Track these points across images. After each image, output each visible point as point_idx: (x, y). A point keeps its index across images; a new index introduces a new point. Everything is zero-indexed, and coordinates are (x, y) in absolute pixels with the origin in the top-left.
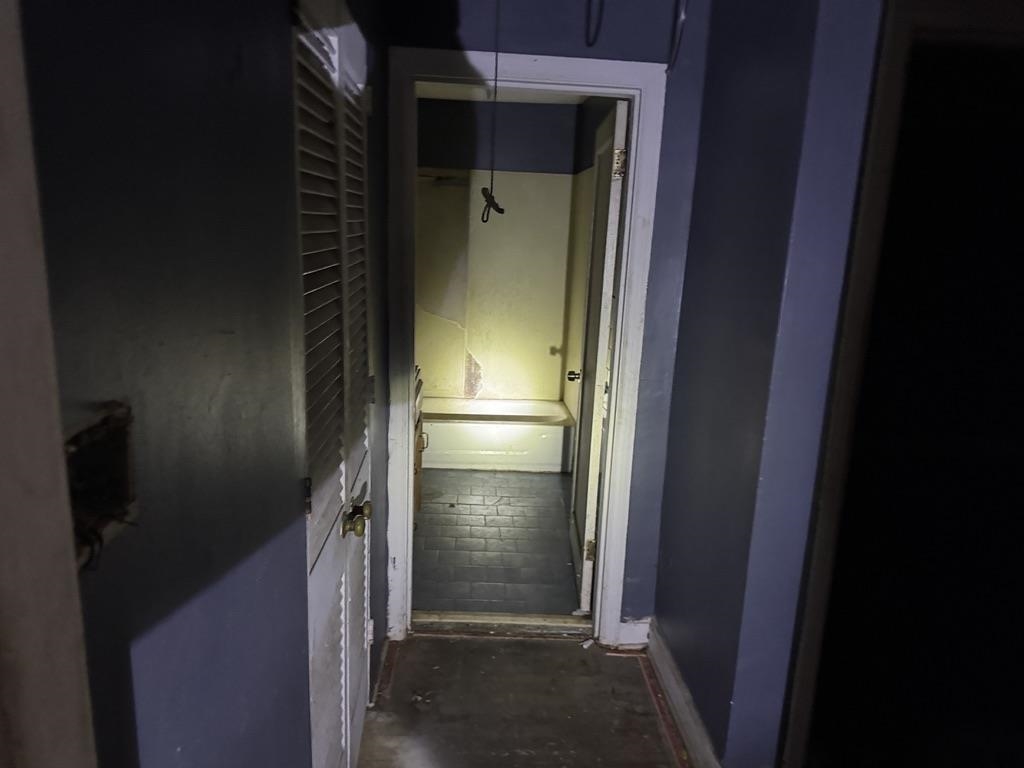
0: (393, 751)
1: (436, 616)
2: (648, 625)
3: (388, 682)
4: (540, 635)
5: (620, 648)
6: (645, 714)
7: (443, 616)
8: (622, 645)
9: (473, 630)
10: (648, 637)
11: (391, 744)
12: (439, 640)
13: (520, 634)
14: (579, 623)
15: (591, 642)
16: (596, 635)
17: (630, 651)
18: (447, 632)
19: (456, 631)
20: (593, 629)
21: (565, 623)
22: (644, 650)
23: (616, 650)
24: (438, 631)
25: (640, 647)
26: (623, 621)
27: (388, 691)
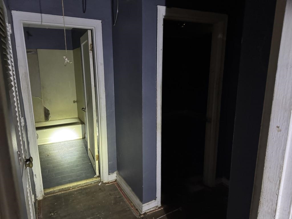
1: (52, 189)
2: (116, 174)
3: (41, 213)
4: (86, 185)
5: (109, 182)
6: (120, 197)
7: (54, 188)
8: (109, 181)
9: (65, 190)
10: (116, 177)
12: (55, 196)
13: (80, 187)
14: (97, 179)
15: (101, 183)
16: (102, 181)
17: (112, 182)
18: (57, 192)
19: (59, 192)
20: (101, 179)
21: (92, 180)
22: (116, 181)
23: (108, 183)
24: (53, 193)
25: (115, 180)
26: (109, 174)
27: (41, 215)
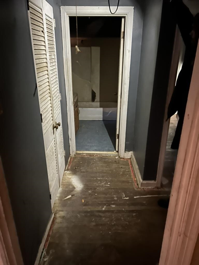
0: (70, 178)
2: (131, 153)
3: (70, 165)
4: (106, 156)
5: (125, 158)
6: (128, 171)
7: (83, 152)
9: (90, 155)
10: (131, 156)
11: (70, 177)
12: (82, 157)
13: (101, 156)
14: (115, 153)
15: (118, 157)
20: (118, 154)
21: (112, 153)
25: (129, 158)
26: (125, 152)
27: (70, 167)
